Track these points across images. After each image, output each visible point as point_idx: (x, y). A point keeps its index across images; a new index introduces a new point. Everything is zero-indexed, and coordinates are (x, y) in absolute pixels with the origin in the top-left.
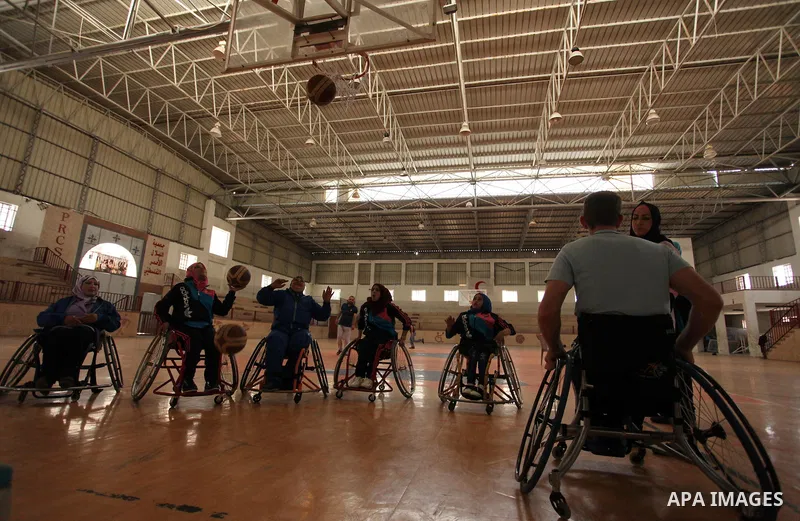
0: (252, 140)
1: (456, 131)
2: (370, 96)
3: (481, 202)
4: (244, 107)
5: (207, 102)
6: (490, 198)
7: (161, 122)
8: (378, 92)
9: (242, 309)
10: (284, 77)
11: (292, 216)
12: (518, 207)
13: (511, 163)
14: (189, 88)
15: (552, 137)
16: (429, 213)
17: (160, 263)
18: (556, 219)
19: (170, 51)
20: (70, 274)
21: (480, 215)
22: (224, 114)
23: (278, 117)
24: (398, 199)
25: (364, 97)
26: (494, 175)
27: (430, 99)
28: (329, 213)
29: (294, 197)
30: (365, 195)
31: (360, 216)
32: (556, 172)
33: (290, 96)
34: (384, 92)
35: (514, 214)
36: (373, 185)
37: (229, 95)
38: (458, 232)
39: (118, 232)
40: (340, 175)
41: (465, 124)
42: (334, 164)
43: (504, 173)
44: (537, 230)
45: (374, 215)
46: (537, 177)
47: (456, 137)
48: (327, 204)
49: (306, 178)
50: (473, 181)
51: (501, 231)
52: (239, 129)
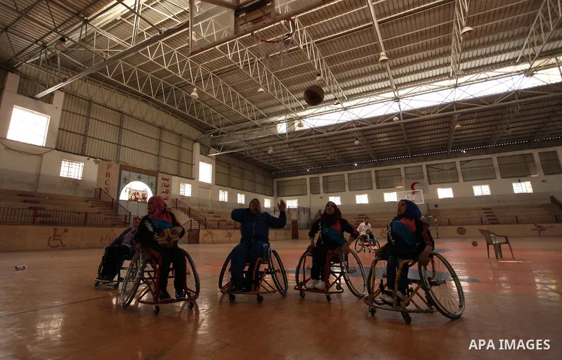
0: (220, 96)
1: (376, 60)
2: (302, 48)
3: (406, 115)
4: (211, 74)
5: (187, 75)
6: (414, 111)
7: (159, 95)
8: (307, 44)
9: (225, 221)
10: (236, 47)
11: (255, 147)
12: (441, 114)
13: (429, 78)
14: (174, 68)
15: (465, 49)
16: (362, 131)
17: (167, 192)
18: (481, 120)
19: (160, 46)
20: (115, 204)
21: (407, 126)
22: (198, 81)
23: (236, 76)
24: (335, 123)
25: (297, 49)
26: (415, 91)
27: (350, 40)
28: (282, 142)
29: (255, 133)
30: (308, 124)
31: (305, 140)
32: (474, 78)
33: (242, 59)
34: (312, 42)
35: (439, 121)
36: (313, 115)
37: (200, 67)
38: (389, 143)
39: (141, 173)
40: (286, 112)
41: (383, 53)
42: (280, 104)
43: (424, 88)
44: (463, 132)
45: (317, 138)
46: (456, 86)
47: (376, 65)
48: (280, 135)
49: (262, 117)
50: (397, 99)
51: (428, 137)
52: (210, 90)
